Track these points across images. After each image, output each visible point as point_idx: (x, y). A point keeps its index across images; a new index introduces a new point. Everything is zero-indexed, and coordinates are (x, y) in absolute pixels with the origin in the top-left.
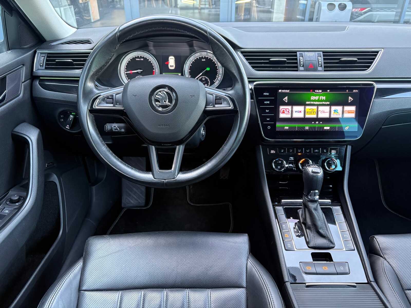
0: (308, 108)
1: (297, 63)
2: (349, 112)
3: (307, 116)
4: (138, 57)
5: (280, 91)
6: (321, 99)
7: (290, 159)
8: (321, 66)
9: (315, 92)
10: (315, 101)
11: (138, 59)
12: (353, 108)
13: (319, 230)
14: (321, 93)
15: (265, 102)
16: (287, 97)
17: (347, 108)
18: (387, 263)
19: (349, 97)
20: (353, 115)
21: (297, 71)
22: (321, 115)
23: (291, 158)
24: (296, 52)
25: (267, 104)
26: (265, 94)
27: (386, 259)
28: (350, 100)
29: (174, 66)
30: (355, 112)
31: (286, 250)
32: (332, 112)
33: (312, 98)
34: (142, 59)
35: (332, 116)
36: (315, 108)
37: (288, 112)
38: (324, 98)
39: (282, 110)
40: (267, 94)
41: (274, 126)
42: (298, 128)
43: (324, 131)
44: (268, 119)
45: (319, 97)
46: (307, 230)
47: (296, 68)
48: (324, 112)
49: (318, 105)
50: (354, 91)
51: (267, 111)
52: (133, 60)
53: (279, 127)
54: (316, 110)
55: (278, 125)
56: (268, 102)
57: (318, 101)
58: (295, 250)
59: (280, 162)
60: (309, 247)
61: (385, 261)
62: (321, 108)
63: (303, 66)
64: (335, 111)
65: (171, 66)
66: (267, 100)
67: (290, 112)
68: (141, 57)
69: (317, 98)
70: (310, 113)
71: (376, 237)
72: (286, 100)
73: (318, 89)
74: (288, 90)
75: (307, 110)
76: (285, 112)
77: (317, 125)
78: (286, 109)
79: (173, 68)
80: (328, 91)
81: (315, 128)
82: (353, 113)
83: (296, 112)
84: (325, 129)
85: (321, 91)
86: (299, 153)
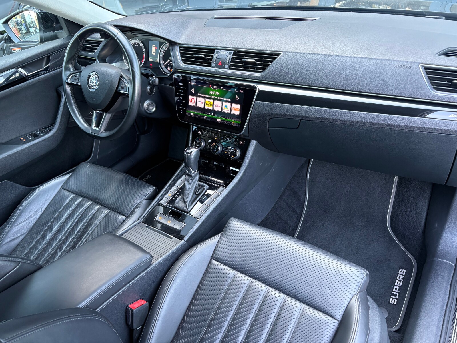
0: (207, 100)
1: (211, 60)
2: (236, 109)
3: (206, 107)
5: (190, 83)
6: (217, 94)
8: (228, 64)
9: (212, 87)
10: (212, 95)
11: (136, 46)
12: (238, 106)
14: (216, 89)
15: (180, 91)
17: (234, 106)
19: (237, 96)
20: (238, 113)
21: (210, 66)
22: (216, 109)
23: (210, 140)
24: (214, 50)
25: (181, 93)
26: (180, 84)
28: (237, 99)
29: (155, 52)
30: (239, 110)
32: (224, 107)
33: (210, 93)
34: (138, 46)
35: (223, 111)
36: (212, 101)
38: (218, 94)
39: (191, 99)
40: (182, 84)
41: (185, 111)
42: (200, 116)
43: (217, 122)
44: (181, 105)
45: (215, 93)
47: (209, 64)
48: (218, 106)
49: (214, 99)
50: (240, 91)
51: (181, 98)
53: (188, 113)
54: (212, 104)
55: (188, 111)
56: (182, 91)
57: (215, 95)
59: (199, 142)
62: (216, 102)
63: (215, 63)
64: (225, 106)
65: (153, 52)
66: (181, 89)
67: (195, 101)
68: (137, 44)
69: (213, 93)
70: (208, 105)
72: (193, 91)
73: (215, 85)
74: (195, 83)
75: (206, 103)
76: (192, 101)
78: (193, 99)
79: (154, 54)
80: (222, 88)
81: (211, 118)
83: (199, 102)
85: (216, 87)
86: (216, 137)
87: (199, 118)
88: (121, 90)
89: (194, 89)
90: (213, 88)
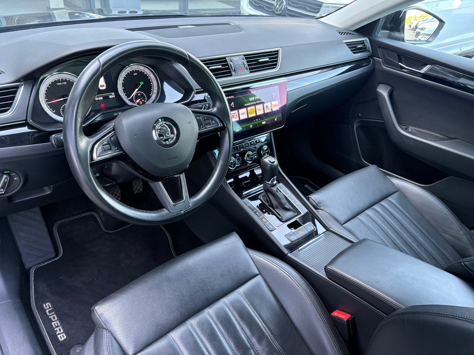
0: (249, 108)
1: (229, 68)
2: (275, 106)
4: (59, 81)
6: (256, 99)
7: (237, 156)
8: (247, 69)
10: (252, 101)
11: (60, 84)
12: (277, 102)
16: (233, 102)
17: (273, 103)
18: (325, 212)
19: (273, 93)
21: (232, 76)
22: (259, 113)
23: (237, 154)
24: (225, 58)
27: (323, 210)
28: (274, 96)
29: (105, 85)
31: (271, 231)
33: (250, 100)
34: (65, 83)
35: (266, 112)
36: (253, 107)
37: (236, 115)
39: (232, 115)
42: (246, 127)
43: (262, 126)
45: (255, 98)
46: (275, 210)
47: (230, 74)
48: (260, 110)
49: (255, 105)
54: (254, 110)
57: (255, 101)
58: (276, 228)
59: (232, 161)
60: (283, 222)
61: (323, 211)
62: (257, 107)
63: (234, 71)
65: (101, 86)
67: (238, 115)
68: (63, 81)
69: (253, 99)
70: (251, 113)
71: (310, 197)
72: (233, 105)
74: (232, 96)
75: (249, 111)
76: (234, 116)
77: (257, 122)
80: (260, 91)
81: (256, 124)
82: (278, 106)
83: (242, 114)
84: (263, 124)
85: (255, 92)
86: (241, 148)
87: (246, 130)
88: (206, 128)
90: (252, 94)
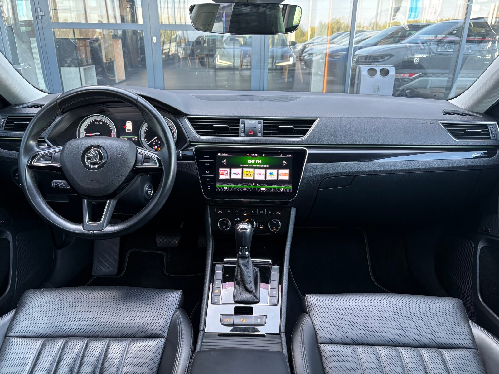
0: (245, 170)
1: (238, 129)
2: (284, 175)
3: (245, 178)
4: (97, 121)
5: (219, 154)
6: (258, 162)
8: (261, 132)
9: (251, 156)
10: (251, 164)
11: (97, 123)
12: (287, 171)
13: (246, 285)
14: (257, 157)
15: (206, 164)
17: (281, 171)
18: (310, 319)
19: (283, 161)
20: (287, 178)
21: (238, 136)
22: (257, 177)
23: (237, 218)
24: (238, 119)
25: (207, 166)
26: (205, 156)
27: (310, 316)
28: (284, 164)
29: (131, 130)
30: (289, 175)
31: (212, 304)
32: (268, 174)
33: (248, 161)
34: (101, 123)
35: (268, 178)
36: (252, 170)
37: (227, 173)
38: (260, 161)
39: (221, 171)
40: (207, 157)
41: (214, 186)
42: (236, 188)
43: (261, 192)
44: (208, 180)
45: (256, 161)
47: (237, 134)
48: (260, 174)
49: (254, 168)
50: (288, 155)
51: (207, 172)
52: (93, 123)
53: (219, 188)
54: (252, 173)
55: (218, 185)
56: (208, 164)
57: (255, 164)
58: (221, 304)
59: (225, 222)
60: (235, 302)
61: (308, 317)
62: (257, 171)
63: (244, 132)
64: (270, 173)
65: (128, 130)
66: (207, 162)
67: (229, 173)
68: (100, 121)
69: (253, 161)
70: (247, 175)
72: (224, 163)
73: (255, 153)
74: (226, 153)
75: (244, 173)
76: (224, 174)
77: (254, 186)
78: (225, 171)
79: (130, 132)
80: (264, 155)
81: (252, 189)
82: (287, 175)
83: (234, 174)
84: (262, 190)
85: (257, 155)
86: (245, 213)
87: (236, 191)
88: (142, 165)
89: (225, 160)
90: (253, 156)
